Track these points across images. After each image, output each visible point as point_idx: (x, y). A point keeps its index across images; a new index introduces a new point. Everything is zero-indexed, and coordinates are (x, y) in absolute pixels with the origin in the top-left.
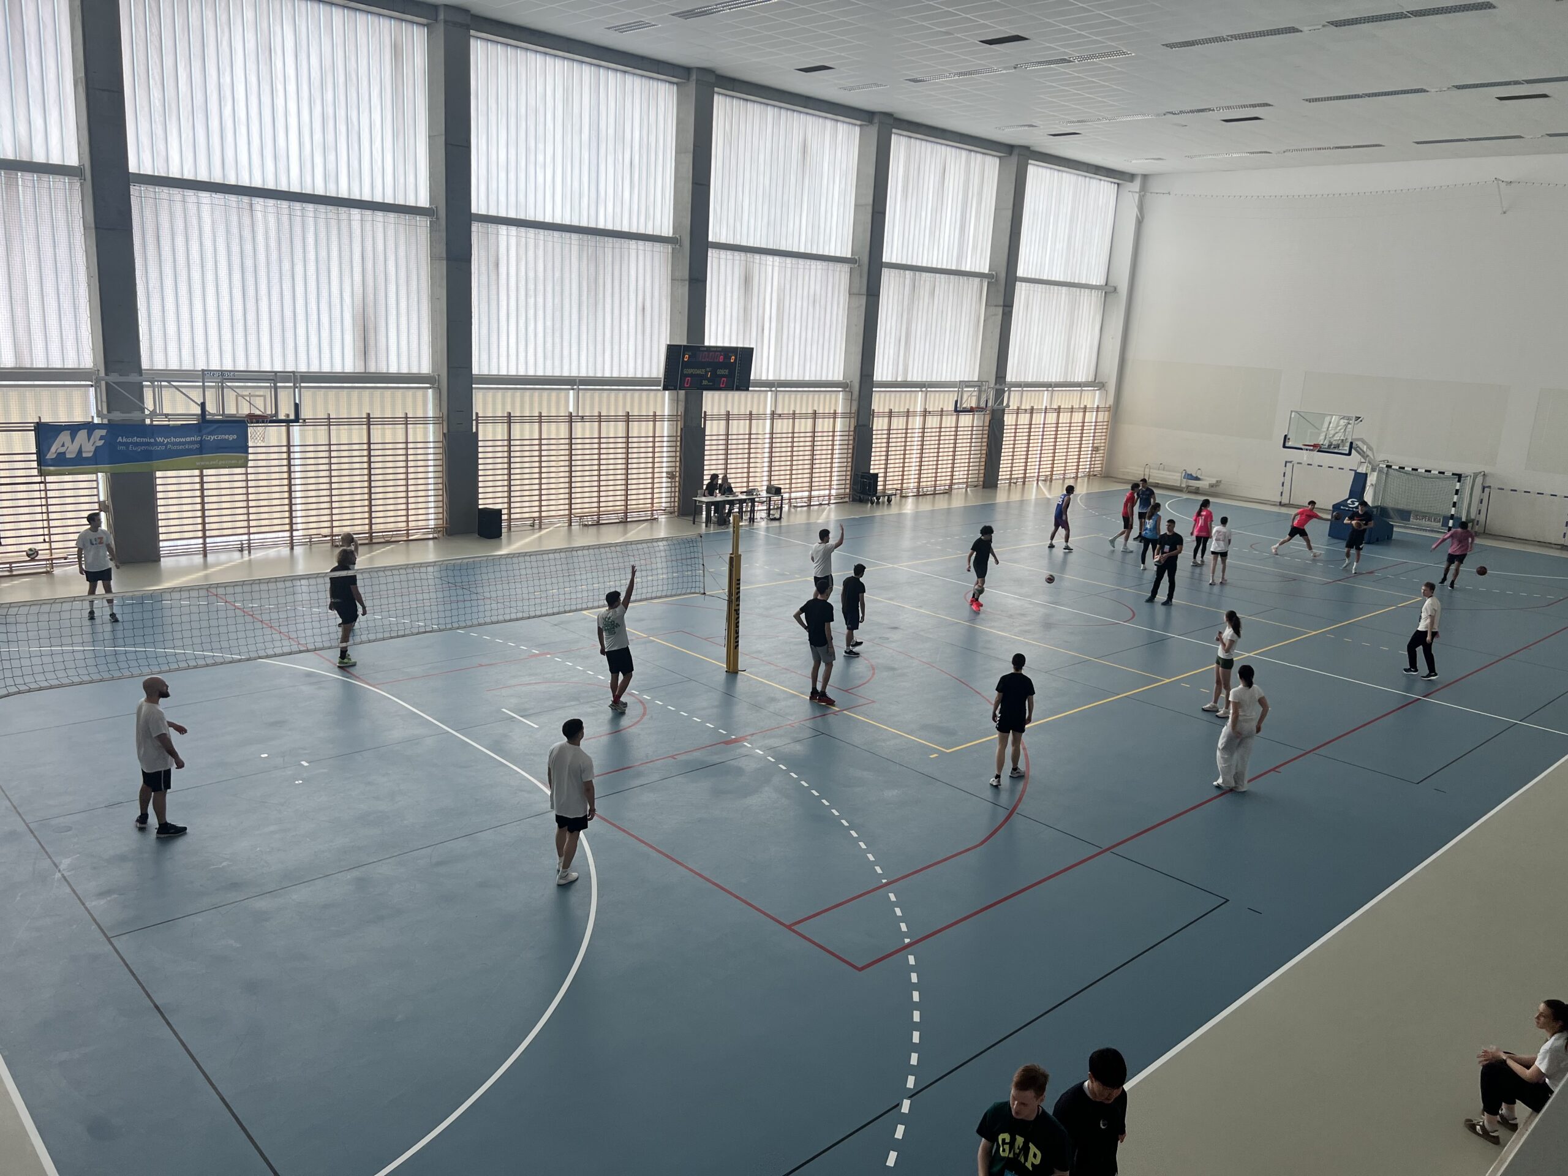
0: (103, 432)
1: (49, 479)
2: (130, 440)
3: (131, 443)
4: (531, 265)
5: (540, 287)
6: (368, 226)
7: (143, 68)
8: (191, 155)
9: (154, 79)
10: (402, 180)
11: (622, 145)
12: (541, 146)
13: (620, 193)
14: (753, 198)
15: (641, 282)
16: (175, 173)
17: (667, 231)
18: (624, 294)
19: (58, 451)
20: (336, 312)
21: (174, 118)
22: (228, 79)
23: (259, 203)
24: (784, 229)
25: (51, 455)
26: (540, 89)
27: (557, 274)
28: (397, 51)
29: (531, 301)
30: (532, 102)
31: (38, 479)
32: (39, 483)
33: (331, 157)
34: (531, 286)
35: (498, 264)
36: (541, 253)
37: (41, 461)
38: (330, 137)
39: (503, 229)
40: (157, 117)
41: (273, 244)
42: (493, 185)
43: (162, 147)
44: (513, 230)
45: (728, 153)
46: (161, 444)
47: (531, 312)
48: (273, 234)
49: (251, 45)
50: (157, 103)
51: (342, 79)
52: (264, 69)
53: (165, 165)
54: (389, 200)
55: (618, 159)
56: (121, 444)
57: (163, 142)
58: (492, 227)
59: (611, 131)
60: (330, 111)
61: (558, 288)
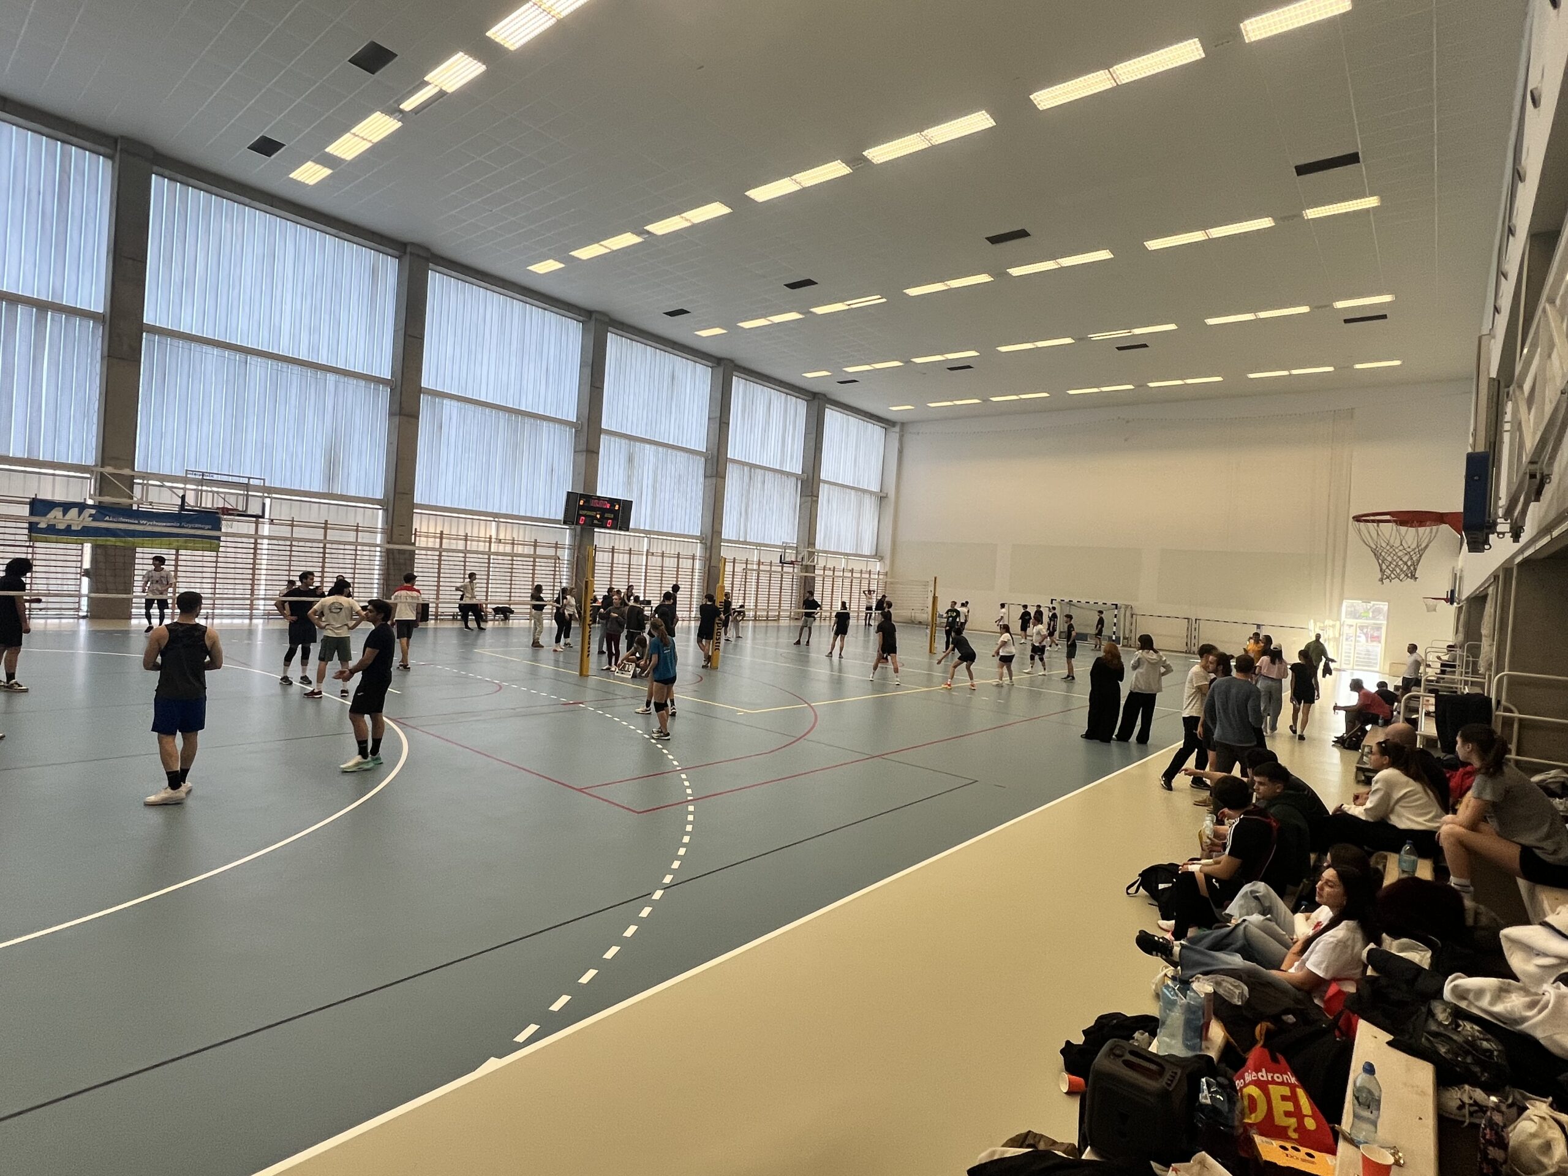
0: (93, 511)
1: (37, 544)
4: (468, 429)
5: (474, 447)
6: (341, 388)
7: (169, 254)
8: (201, 320)
10: (370, 358)
11: (541, 358)
13: (538, 389)
14: (636, 404)
15: (551, 452)
16: (186, 329)
17: (574, 418)
18: (538, 458)
19: (50, 522)
22: (238, 271)
24: (658, 428)
25: (42, 525)
26: (481, 311)
28: (374, 272)
29: (466, 455)
30: (475, 319)
31: (27, 544)
32: (28, 547)
33: (315, 336)
34: (467, 445)
35: (441, 427)
36: (476, 422)
37: (33, 528)
39: (447, 401)
40: (177, 289)
41: (262, 390)
43: (178, 311)
44: (455, 403)
45: (619, 373)
46: (145, 525)
47: (465, 463)
48: (262, 385)
53: (179, 324)
54: (359, 370)
55: (538, 366)
57: (179, 308)
58: (438, 400)
61: (487, 449)
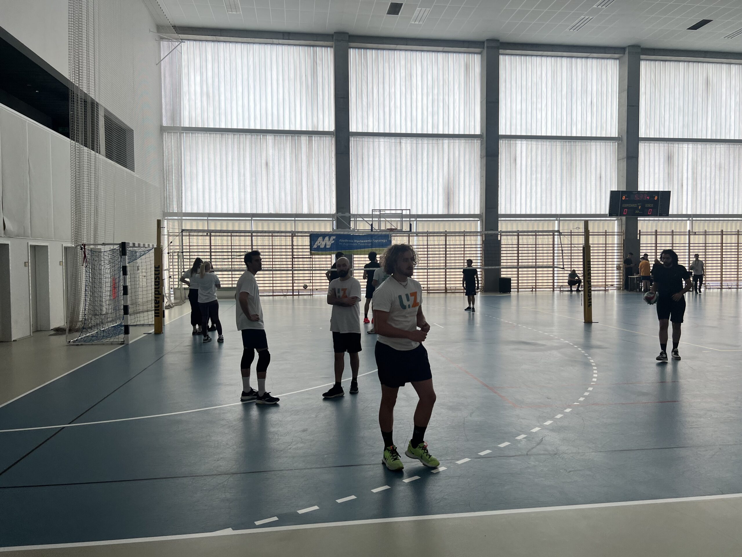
0: (334, 237)
1: (314, 256)
2: (344, 241)
3: (345, 242)
4: (534, 158)
5: (539, 169)
6: (451, 147)
7: (360, 91)
8: (377, 123)
9: (364, 94)
10: (468, 124)
11: (586, 95)
12: (539, 100)
13: (585, 118)
14: (672, 112)
15: (598, 164)
16: (370, 131)
17: (615, 134)
18: (588, 170)
19: (318, 245)
20: (436, 187)
21: (371, 109)
22: (393, 90)
23: (404, 140)
24: (695, 128)
25: (315, 246)
26: (539, 73)
27: (548, 162)
28: (467, 67)
29: (534, 177)
30: (534, 80)
31: (310, 256)
32: (310, 258)
33: (436, 117)
34: (534, 169)
35: (516, 160)
36: (539, 152)
37: (311, 249)
38: (436, 109)
39: (519, 142)
40: (365, 109)
41: (409, 157)
42: (514, 122)
43: (366, 121)
44: (524, 142)
45: (654, 90)
46: (356, 243)
47: (534, 182)
48: (409, 154)
49: (403, 74)
50: (365, 103)
51: (441, 83)
52: (408, 84)
53: (367, 128)
54: (462, 133)
55: (584, 102)
56: (341, 242)
57: (367, 119)
58: (512, 142)
59: (579, 88)
60: (436, 97)
61: (549, 169)
